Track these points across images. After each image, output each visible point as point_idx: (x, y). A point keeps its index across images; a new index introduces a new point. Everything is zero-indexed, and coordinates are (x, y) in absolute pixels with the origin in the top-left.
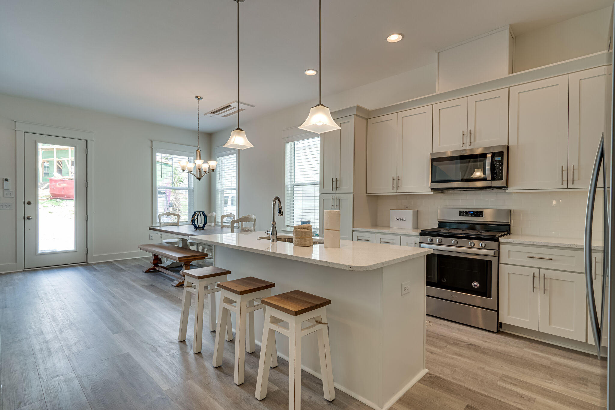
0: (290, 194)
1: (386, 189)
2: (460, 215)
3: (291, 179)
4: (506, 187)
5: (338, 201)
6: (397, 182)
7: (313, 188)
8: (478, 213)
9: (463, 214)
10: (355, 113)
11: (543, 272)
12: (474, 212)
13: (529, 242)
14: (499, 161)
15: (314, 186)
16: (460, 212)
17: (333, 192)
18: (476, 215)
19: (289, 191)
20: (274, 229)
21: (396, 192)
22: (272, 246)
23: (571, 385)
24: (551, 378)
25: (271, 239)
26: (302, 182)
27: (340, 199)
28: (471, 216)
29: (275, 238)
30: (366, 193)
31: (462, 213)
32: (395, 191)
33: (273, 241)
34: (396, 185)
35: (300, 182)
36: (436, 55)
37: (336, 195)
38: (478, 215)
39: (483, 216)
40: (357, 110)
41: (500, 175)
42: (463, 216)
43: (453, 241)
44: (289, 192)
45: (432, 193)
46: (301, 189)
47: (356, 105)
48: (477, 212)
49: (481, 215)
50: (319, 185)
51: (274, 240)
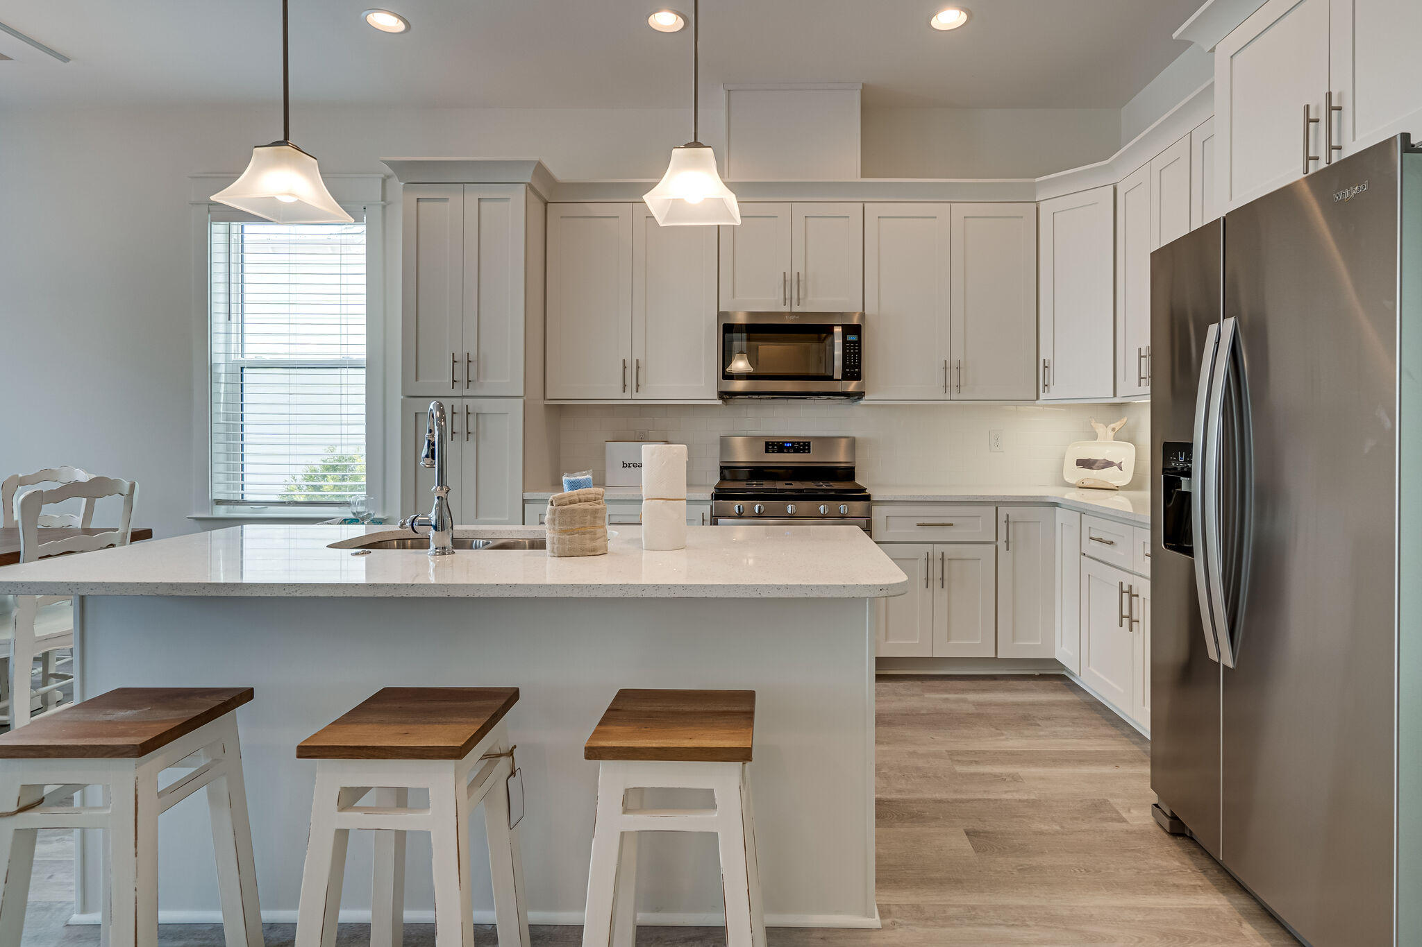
0: (226, 393)
1: (608, 389)
2: (767, 451)
3: (227, 343)
4: (860, 395)
5: (472, 419)
6: (632, 372)
7: (336, 379)
8: (802, 446)
9: (773, 448)
10: (529, 181)
11: (939, 549)
12: (793, 443)
13: (919, 496)
14: (854, 342)
15: (337, 371)
16: (767, 444)
17: (453, 393)
18: (797, 451)
19: (223, 385)
20: (445, 509)
21: (630, 396)
22: (435, 570)
23: (1026, 732)
24: (998, 731)
25: (433, 546)
26: (286, 357)
27: (477, 414)
28: (788, 452)
29: (448, 543)
30: (543, 399)
31: (770, 447)
32: (627, 395)
33: (442, 551)
34: (631, 382)
35: (267, 358)
36: (723, 94)
37: (466, 401)
38: (801, 449)
39: (809, 452)
40: (535, 173)
41: (857, 370)
42: (773, 452)
43: (790, 506)
44: (221, 388)
45: (720, 402)
46: (284, 379)
47: (536, 158)
48: (799, 443)
49: (807, 449)
50: (364, 371)
51: (444, 548)
